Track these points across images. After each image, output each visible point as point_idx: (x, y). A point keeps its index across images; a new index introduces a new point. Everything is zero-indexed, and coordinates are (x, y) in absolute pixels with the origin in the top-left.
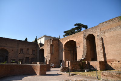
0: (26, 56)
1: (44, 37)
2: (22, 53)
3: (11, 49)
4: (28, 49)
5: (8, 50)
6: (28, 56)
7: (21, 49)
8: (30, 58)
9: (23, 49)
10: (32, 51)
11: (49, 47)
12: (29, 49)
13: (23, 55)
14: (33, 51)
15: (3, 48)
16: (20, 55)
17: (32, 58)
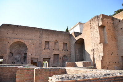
0: (54, 53)
1: (79, 25)
2: (48, 48)
3: (31, 41)
4: (56, 42)
5: (26, 43)
6: (57, 53)
7: (45, 42)
8: (61, 55)
9: (49, 42)
10: (62, 44)
11: (95, 31)
12: (58, 42)
13: (49, 51)
14: (65, 44)
15: (18, 40)
16: (44, 51)
17: (64, 56)
